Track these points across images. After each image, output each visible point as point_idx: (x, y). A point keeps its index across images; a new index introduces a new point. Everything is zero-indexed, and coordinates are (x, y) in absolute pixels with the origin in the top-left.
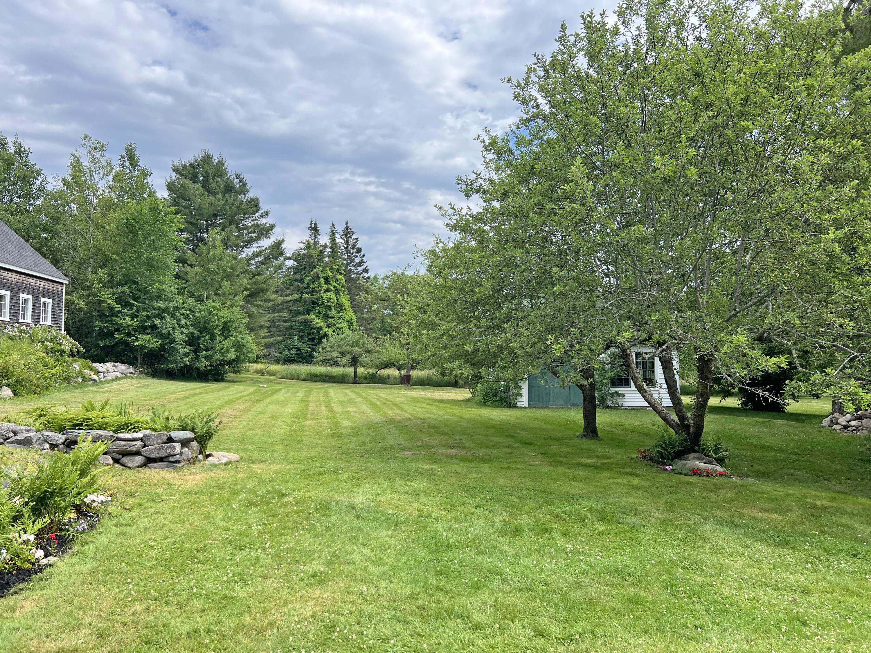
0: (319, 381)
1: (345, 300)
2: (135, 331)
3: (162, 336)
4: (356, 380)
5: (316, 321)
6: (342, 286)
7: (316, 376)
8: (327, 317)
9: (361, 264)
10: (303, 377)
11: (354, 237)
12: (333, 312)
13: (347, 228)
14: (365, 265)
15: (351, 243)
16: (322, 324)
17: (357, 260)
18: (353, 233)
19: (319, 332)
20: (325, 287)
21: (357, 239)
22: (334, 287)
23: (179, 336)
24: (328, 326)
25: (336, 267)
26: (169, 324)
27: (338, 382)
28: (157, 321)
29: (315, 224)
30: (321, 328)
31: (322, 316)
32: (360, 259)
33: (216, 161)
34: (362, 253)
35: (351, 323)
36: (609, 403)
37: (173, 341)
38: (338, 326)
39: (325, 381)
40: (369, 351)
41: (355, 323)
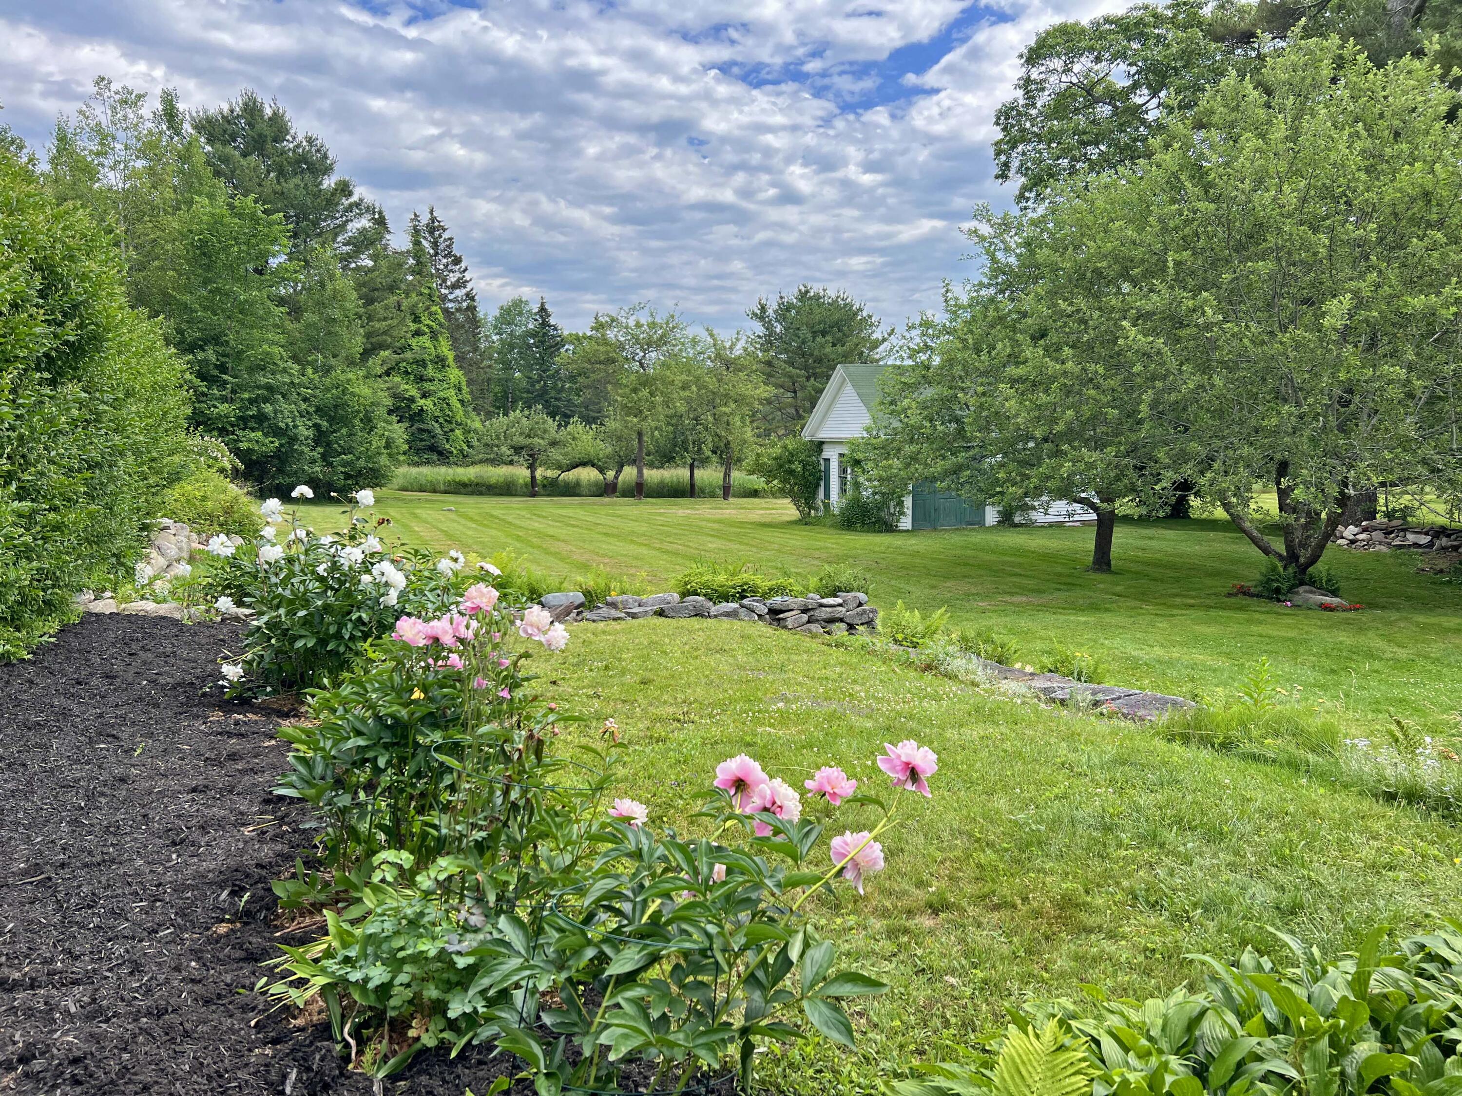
0: (472, 493)
1: (445, 349)
2: (233, 426)
3: (278, 432)
4: (533, 489)
5: (404, 386)
6: (441, 325)
7: (464, 485)
8: (421, 379)
9: (459, 284)
10: (442, 488)
11: (446, 235)
12: (430, 371)
13: (433, 219)
14: (469, 286)
15: (442, 247)
16: (413, 392)
17: (452, 278)
18: (444, 230)
19: (409, 407)
20: (413, 327)
21: (451, 239)
22: (428, 326)
23: (304, 431)
24: (424, 396)
25: (427, 291)
26: (286, 413)
27: (501, 495)
28: (268, 408)
29: (380, 213)
30: (412, 400)
31: (412, 377)
32: (458, 275)
33: (268, 112)
34: (463, 265)
35: (460, 390)
36: (1017, 519)
37: (294, 439)
38: (442, 394)
39: (481, 494)
40: (553, 443)
41: (465, 389)
